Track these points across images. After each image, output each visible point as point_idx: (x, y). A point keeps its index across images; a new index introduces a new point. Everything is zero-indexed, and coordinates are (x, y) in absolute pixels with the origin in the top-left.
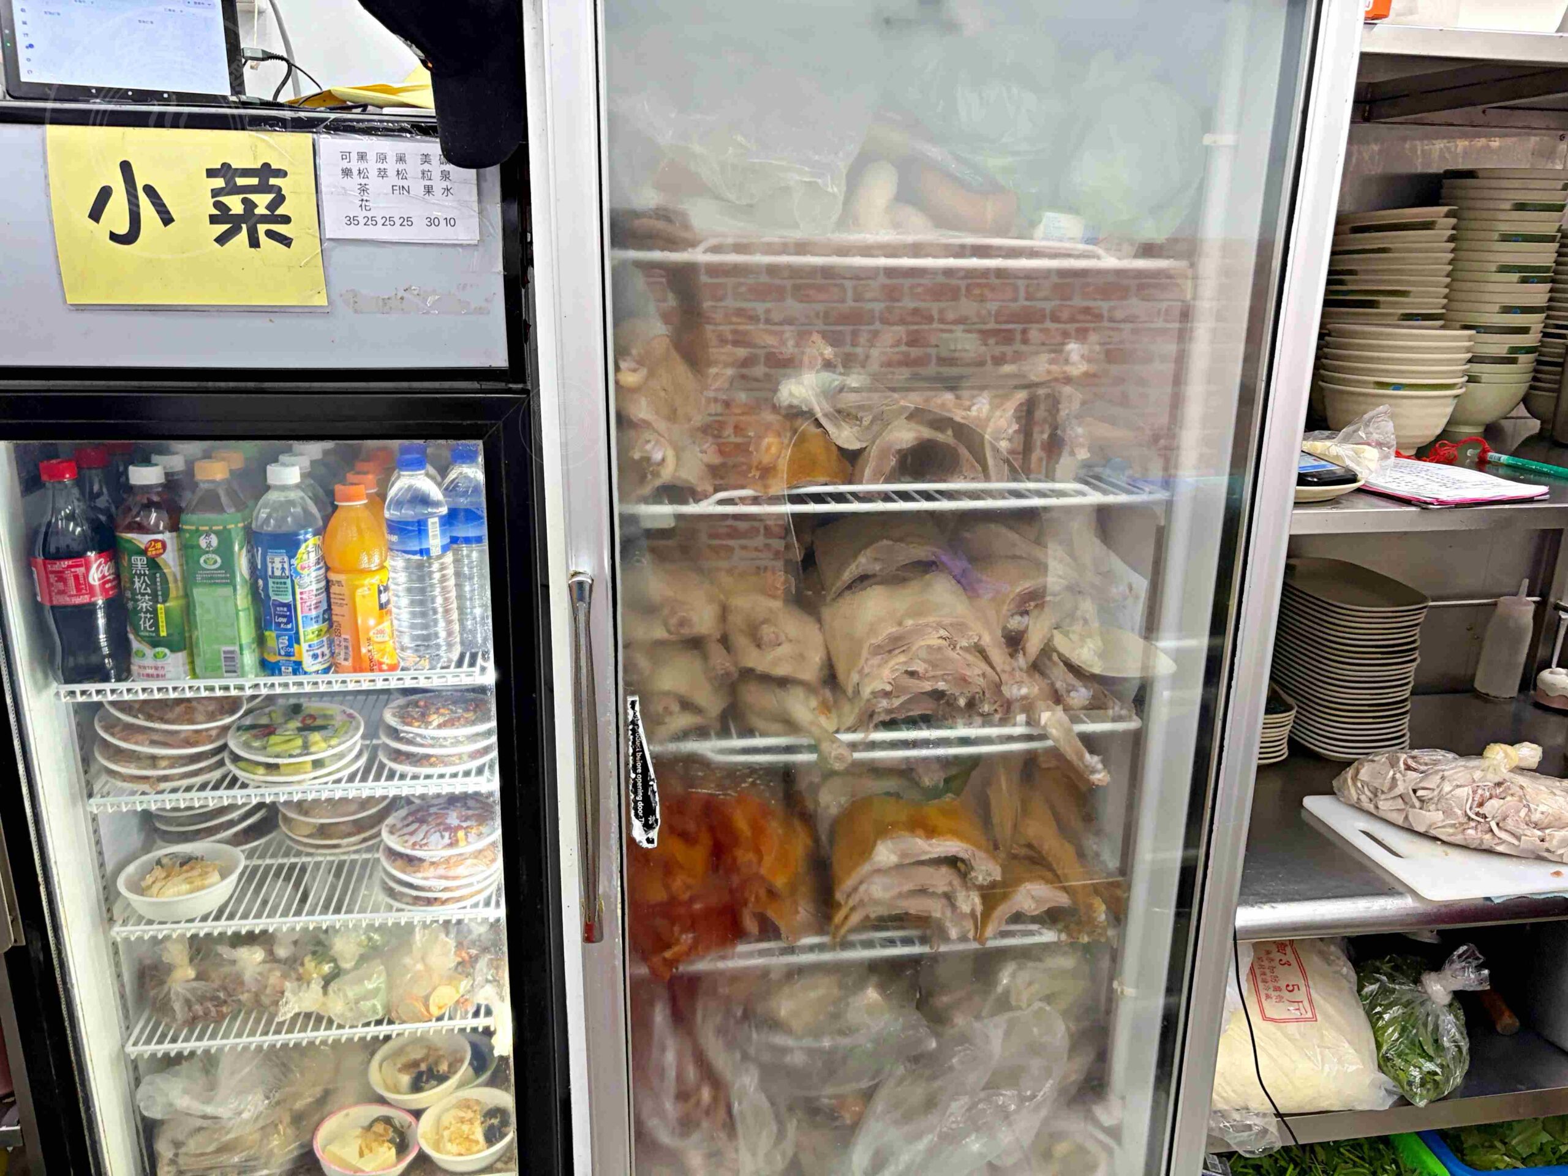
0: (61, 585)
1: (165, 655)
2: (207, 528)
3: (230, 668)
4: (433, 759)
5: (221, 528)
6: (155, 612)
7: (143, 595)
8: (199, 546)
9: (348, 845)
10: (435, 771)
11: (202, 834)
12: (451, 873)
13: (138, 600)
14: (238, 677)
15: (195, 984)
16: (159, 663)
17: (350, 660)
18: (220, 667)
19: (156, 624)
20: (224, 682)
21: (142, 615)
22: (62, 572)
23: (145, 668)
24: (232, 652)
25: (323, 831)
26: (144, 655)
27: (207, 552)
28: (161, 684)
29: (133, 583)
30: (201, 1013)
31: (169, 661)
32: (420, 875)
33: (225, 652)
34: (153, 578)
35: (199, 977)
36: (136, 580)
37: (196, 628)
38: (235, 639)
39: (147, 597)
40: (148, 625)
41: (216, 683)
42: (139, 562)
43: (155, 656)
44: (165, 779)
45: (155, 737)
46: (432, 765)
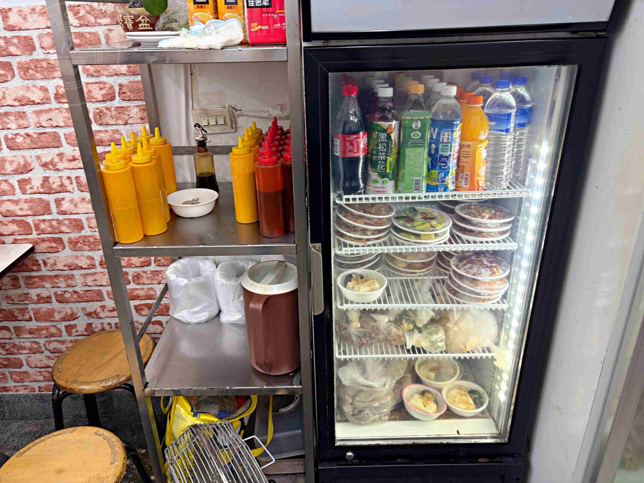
0: (351, 148)
1: (387, 182)
2: (416, 118)
3: (416, 188)
4: (484, 234)
5: (423, 118)
6: (386, 160)
7: (382, 152)
8: (412, 128)
9: (420, 273)
10: (484, 240)
11: (358, 265)
12: (491, 287)
13: (379, 155)
14: (420, 192)
15: (360, 330)
16: (384, 186)
17: (468, 184)
18: (412, 188)
19: (385, 167)
20: (413, 195)
21: (380, 162)
22: (352, 141)
23: (377, 188)
24: (419, 180)
25: (410, 266)
26: (377, 182)
27: (415, 130)
28: (380, 196)
29: (378, 146)
30: (365, 342)
31: (388, 185)
32: (477, 287)
33: (416, 180)
34: (387, 144)
35: (362, 327)
36: (380, 145)
37: (404, 168)
38: (420, 174)
39: (384, 154)
40: (382, 167)
41: (410, 195)
42: (383, 136)
43: (383, 182)
44: (368, 240)
45: (366, 221)
46: (484, 237)
